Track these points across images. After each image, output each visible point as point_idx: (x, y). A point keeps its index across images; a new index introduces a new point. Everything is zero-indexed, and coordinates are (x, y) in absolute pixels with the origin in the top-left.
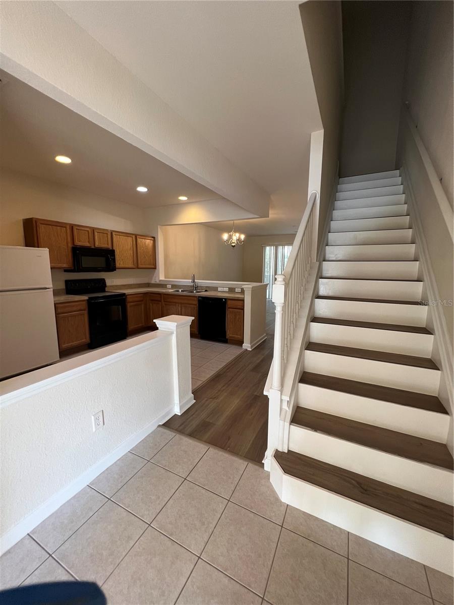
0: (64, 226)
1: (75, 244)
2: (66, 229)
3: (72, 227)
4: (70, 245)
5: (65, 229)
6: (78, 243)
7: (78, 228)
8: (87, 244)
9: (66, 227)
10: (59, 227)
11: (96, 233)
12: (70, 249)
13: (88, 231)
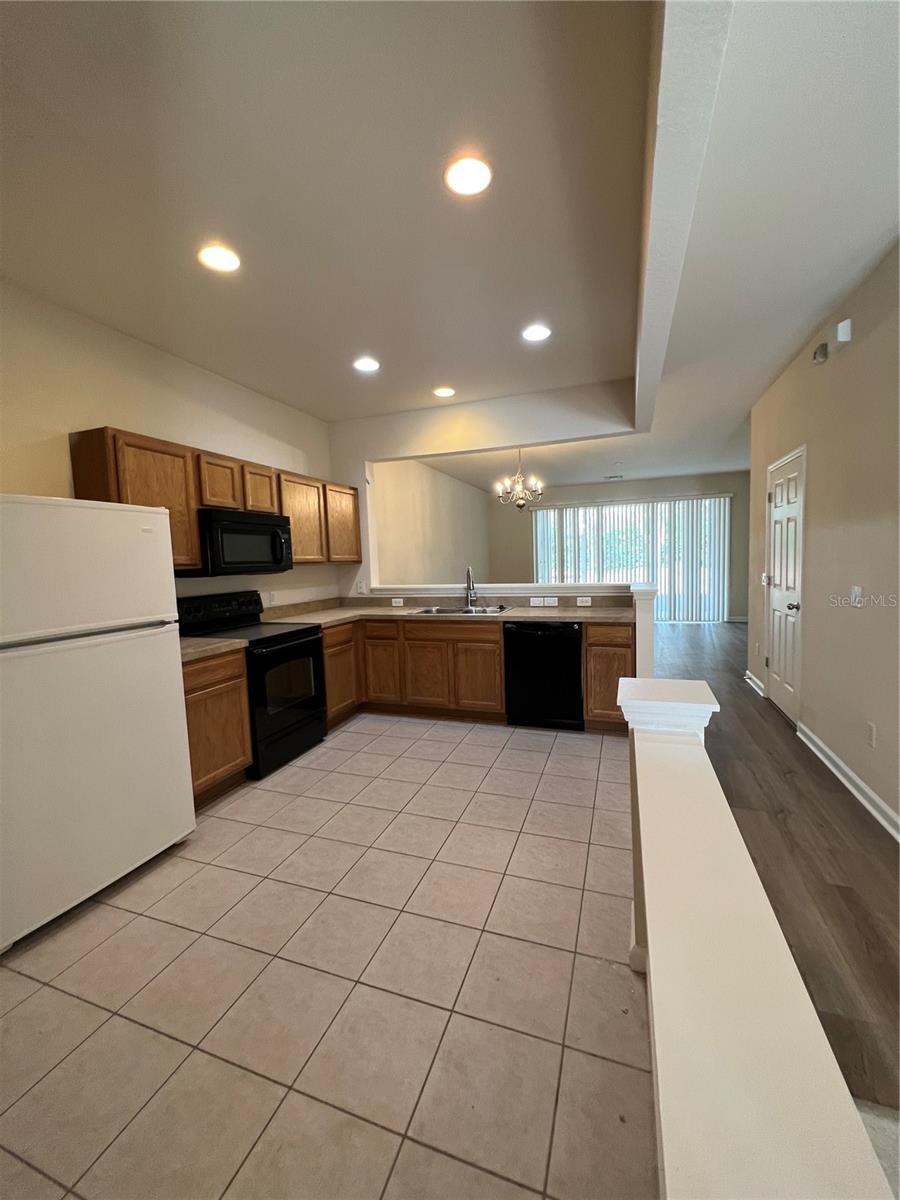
0: (181, 453)
1: (206, 502)
2: (185, 463)
3: (198, 456)
4: (194, 505)
5: (181, 460)
6: (211, 500)
7: (211, 460)
8: (229, 502)
9: (183, 457)
10: (168, 456)
11: (248, 476)
12: (193, 515)
13: (232, 469)
